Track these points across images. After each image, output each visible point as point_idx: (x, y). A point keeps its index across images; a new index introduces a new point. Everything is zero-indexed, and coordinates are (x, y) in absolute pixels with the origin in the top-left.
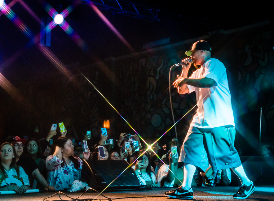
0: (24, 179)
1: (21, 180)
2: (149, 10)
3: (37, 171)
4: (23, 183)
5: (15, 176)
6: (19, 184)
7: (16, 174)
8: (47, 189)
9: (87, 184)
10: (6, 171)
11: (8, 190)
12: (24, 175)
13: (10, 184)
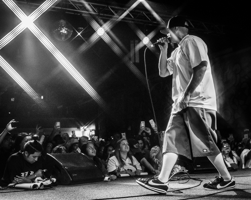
0: (137, 166)
1: (135, 166)
2: (216, 26)
3: (144, 159)
4: (137, 169)
5: (130, 164)
6: (134, 169)
7: (130, 163)
8: (154, 173)
9: (185, 168)
10: (123, 160)
11: (126, 173)
12: (136, 162)
13: (127, 170)
